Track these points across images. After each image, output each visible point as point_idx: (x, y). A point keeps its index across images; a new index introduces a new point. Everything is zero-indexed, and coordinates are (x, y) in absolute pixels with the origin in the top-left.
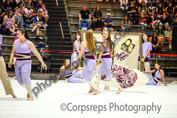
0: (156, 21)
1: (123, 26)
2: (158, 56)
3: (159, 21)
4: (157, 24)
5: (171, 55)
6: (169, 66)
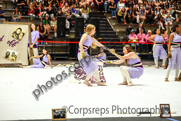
0: (43, 12)
2: (45, 43)
5: (56, 42)
6: (55, 52)
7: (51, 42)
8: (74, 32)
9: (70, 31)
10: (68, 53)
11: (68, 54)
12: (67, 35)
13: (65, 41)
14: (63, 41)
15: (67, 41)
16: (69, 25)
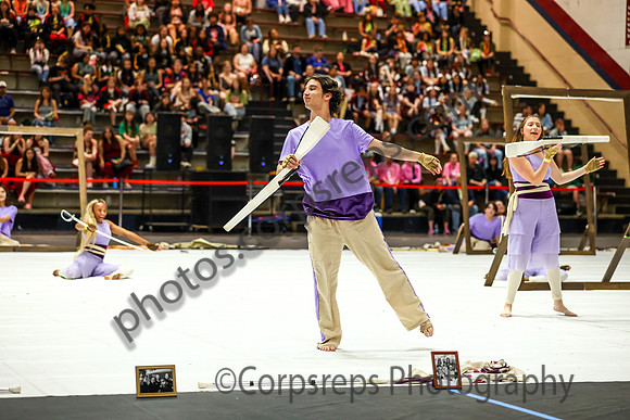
0: (119, 101)
1: (39, 113)
3: (125, 101)
4: (121, 109)
5: (155, 182)
6: (150, 208)
7: (141, 182)
8: (205, 153)
9: (195, 153)
10: (187, 211)
11: (188, 216)
12: (186, 164)
13: (179, 178)
14: (175, 179)
15: (183, 180)
16: (190, 135)
